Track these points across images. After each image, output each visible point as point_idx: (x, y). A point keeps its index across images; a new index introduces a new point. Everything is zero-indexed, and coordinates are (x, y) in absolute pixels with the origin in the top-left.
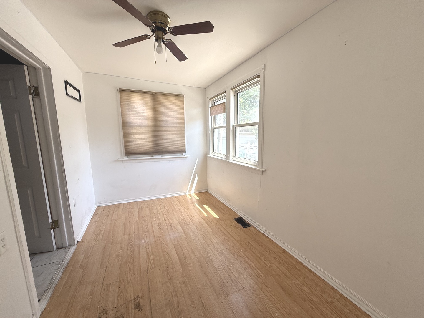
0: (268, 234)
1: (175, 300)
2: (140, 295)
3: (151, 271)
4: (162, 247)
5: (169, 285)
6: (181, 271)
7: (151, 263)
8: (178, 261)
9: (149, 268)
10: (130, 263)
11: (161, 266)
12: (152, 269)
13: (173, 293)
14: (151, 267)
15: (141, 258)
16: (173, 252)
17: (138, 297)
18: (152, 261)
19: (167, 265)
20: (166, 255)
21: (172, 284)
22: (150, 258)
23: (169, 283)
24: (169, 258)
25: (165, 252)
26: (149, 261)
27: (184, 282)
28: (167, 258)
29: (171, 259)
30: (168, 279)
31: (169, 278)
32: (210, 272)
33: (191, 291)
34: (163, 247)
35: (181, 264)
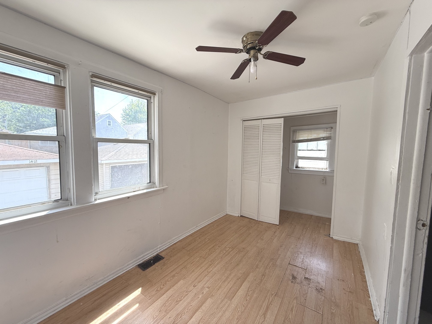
0: (173, 241)
1: (270, 265)
2: (290, 282)
3: (273, 293)
4: (245, 309)
5: (267, 273)
6: (251, 274)
7: (268, 300)
8: (246, 281)
9: (273, 296)
10: (290, 319)
11: (262, 289)
12: (271, 294)
13: (269, 267)
14: (271, 296)
15: (275, 316)
16: (241, 292)
17: (292, 282)
18: (267, 301)
19: (256, 286)
20: (249, 296)
21: (265, 272)
22: (266, 306)
23: (266, 274)
24: (250, 290)
25: (246, 300)
26: (269, 304)
27: (257, 267)
28: (251, 292)
29: (249, 288)
30: (265, 276)
31: (263, 277)
32: (237, 259)
33: (258, 261)
34: (243, 308)
35: (247, 278)
